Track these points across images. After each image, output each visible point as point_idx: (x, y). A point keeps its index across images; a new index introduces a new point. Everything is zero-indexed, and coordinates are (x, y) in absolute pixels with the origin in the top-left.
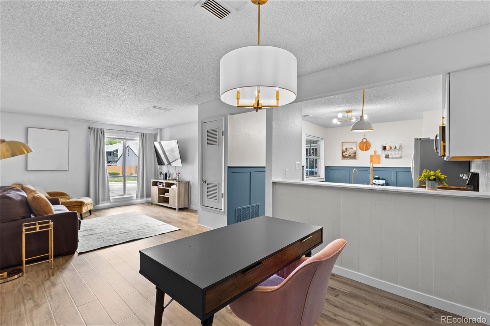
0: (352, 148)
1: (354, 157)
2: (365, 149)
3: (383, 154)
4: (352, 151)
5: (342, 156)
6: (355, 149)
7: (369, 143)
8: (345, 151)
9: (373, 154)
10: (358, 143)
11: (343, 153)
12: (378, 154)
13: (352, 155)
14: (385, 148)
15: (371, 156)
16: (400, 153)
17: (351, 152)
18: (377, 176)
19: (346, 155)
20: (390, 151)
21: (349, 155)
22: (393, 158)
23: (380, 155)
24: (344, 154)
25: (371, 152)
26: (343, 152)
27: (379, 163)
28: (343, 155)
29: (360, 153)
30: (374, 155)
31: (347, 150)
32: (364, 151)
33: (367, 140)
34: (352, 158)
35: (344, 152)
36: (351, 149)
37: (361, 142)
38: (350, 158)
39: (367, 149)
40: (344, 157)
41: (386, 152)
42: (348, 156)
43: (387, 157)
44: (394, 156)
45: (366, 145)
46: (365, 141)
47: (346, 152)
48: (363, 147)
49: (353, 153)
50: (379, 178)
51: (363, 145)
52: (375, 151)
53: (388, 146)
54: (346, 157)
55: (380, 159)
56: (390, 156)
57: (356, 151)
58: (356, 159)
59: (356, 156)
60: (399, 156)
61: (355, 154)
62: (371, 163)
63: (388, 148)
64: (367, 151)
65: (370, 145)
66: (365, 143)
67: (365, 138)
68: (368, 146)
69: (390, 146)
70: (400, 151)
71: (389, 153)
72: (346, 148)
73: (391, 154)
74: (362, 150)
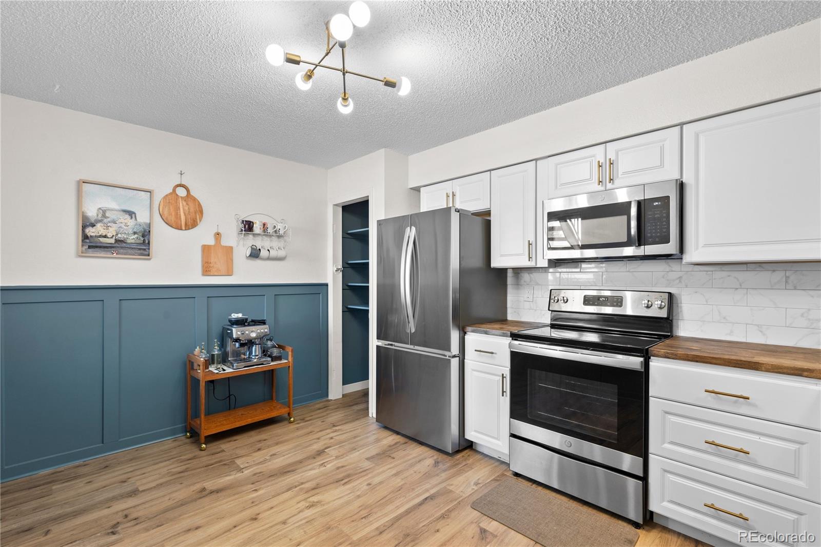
0: (131, 214)
1: (143, 244)
2: (186, 224)
3: (241, 247)
4: (131, 222)
5: (83, 241)
6: (143, 217)
7: (200, 205)
8: (97, 221)
9: (211, 241)
10: (158, 197)
11: (84, 227)
12: (225, 242)
13: (129, 241)
14: (248, 226)
15: (206, 249)
16: (281, 243)
17: (127, 229)
18: (235, 316)
19: (102, 240)
20: (260, 238)
21: (116, 241)
22: (269, 259)
23: (231, 248)
24: (90, 231)
25: (203, 235)
26: (87, 223)
27: (229, 273)
28: (85, 237)
29: (162, 234)
30: (214, 246)
31: (104, 216)
32: (181, 229)
33: (192, 193)
34: (130, 251)
35: (93, 225)
36: (127, 216)
37: (171, 194)
38: (121, 251)
39: (192, 224)
40: (91, 244)
41: (250, 241)
42: (112, 241)
43: (255, 254)
44: (273, 253)
45: (186, 208)
46: (182, 192)
47: (99, 225)
48: (178, 216)
49: (135, 231)
50: (247, 319)
51: (178, 209)
52: (218, 234)
53: (258, 222)
54: (100, 247)
55: (232, 260)
56: (263, 253)
57: (149, 225)
58: (149, 255)
59: (149, 243)
60: (281, 253)
61: (143, 236)
62: (206, 271)
63: (257, 228)
64: (189, 229)
65: (201, 212)
66: (185, 203)
67: (183, 183)
68: (195, 213)
69: (264, 225)
70: (281, 239)
71: (259, 243)
72: (100, 209)
73: (263, 247)
74: (171, 226)
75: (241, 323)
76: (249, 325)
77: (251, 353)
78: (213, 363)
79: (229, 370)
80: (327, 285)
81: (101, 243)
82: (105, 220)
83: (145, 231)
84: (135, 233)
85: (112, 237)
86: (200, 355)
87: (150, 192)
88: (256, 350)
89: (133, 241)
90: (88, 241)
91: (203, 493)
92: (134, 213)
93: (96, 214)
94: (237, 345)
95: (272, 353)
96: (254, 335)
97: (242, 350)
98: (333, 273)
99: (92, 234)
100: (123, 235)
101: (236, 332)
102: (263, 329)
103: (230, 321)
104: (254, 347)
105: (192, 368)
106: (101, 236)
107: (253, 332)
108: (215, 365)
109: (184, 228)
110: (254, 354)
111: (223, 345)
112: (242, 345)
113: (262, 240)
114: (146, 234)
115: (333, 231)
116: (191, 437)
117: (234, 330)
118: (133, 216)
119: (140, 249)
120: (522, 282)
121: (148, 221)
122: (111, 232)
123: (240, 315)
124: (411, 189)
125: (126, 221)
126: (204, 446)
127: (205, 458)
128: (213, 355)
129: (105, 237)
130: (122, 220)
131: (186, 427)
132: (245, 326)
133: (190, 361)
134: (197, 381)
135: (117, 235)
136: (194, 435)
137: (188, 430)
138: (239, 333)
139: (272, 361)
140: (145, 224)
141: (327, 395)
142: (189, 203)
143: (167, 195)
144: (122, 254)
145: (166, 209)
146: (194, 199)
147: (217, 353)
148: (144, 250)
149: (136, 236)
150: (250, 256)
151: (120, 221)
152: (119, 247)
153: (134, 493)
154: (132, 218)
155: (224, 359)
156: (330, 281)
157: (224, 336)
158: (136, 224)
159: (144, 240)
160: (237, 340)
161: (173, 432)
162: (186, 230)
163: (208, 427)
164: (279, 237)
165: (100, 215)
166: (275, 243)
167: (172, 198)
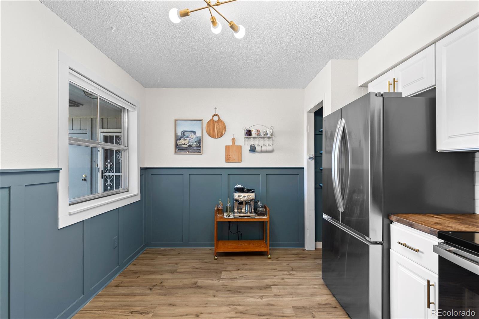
0: (194, 132)
2: (217, 135)
3: (245, 145)
4: (194, 137)
5: (176, 147)
6: (199, 134)
7: (224, 124)
8: (181, 137)
9: (230, 143)
10: (205, 123)
11: (176, 141)
12: (237, 143)
13: (193, 146)
14: (249, 133)
15: (227, 148)
16: (271, 142)
17: (191, 140)
20: (257, 140)
21: (189, 146)
22: (262, 152)
23: (241, 146)
24: (179, 142)
25: (226, 140)
26: (177, 139)
27: (240, 161)
28: (177, 145)
29: (208, 142)
30: (231, 146)
31: (184, 135)
32: (215, 138)
33: (221, 118)
34: (194, 151)
35: (180, 140)
36: (193, 134)
37: (211, 120)
39: (221, 135)
40: (179, 148)
41: (251, 142)
42: (187, 146)
43: (253, 149)
44: (264, 148)
45: (218, 127)
46: (216, 119)
47: (182, 139)
48: (214, 131)
49: (196, 140)
50: (243, 189)
51: (214, 127)
52: (234, 140)
53: (254, 130)
54: (182, 149)
55: (241, 154)
56: (258, 149)
57: (201, 137)
58: (201, 152)
59: (201, 146)
60: (270, 148)
61: (199, 143)
62: (227, 160)
63: (254, 134)
64: (219, 138)
65: (225, 128)
66: (217, 124)
67: (217, 114)
68: (222, 129)
69: (258, 131)
70: (271, 139)
71: (256, 142)
72: (182, 131)
73: (258, 145)
74: (211, 137)
75: (241, 190)
76: (244, 192)
79: (231, 217)
80: (303, 169)
81: (183, 147)
82: (185, 137)
83: (199, 140)
84: (195, 142)
85: (187, 145)
87: (203, 121)
89: (195, 146)
90: (178, 147)
92: (195, 132)
93: (181, 134)
94: (238, 203)
95: (259, 211)
98: (307, 160)
99: (180, 144)
100: (191, 143)
101: (236, 195)
102: (251, 196)
103: (235, 189)
106: (183, 144)
107: (246, 197)
108: (228, 213)
110: (247, 210)
112: (240, 204)
113: (259, 141)
114: (200, 142)
115: (307, 131)
118: (195, 133)
119: (197, 150)
121: (201, 135)
122: (186, 142)
123: (240, 186)
124: (359, 86)
125: (192, 136)
126: (216, 257)
127: (213, 265)
128: (227, 207)
129: (184, 144)
135: (189, 143)
138: (238, 196)
139: (257, 216)
141: (304, 246)
142: (219, 124)
143: (209, 121)
144: (192, 152)
145: (209, 128)
146: (222, 121)
147: (229, 206)
148: (199, 150)
149: (196, 143)
150: (250, 150)
151: (190, 136)
152: (189, 149)
154: (194, 134)
156: (305, 166)
158: (196, 137)
159: (199, 145)
160: (236, 200)
162: (217, 138)
164: (269, 138)
165: (182, 135)
166: (267, 142)
167: (211, 122)
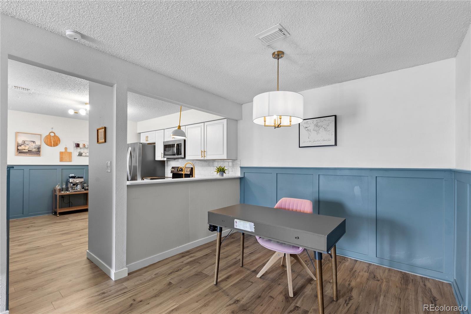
0: (34, 142)
1: (38, 152)
2: (54, 145)
3: (75, 152)
4: (34, 145)
5: (17, 151)
6: (38, 143)
7: (59, 138)
8: (22, 144)
9: (63, 150)
10: (44, 136)
11: (18, 147)
12: (68, 151)
13: (33, 151)
14: (78, 145)
15: (61, 153)
17: (32, 147)
18: (71, 175)
19: (24, 150)
20: (83, 149)
21: (29, 151)
22: (85, 156)
23: (71, 153)
24: (20, 148)
25: (60, 148)
26: (18, 145)
27: (70, 161)
29: (45, 149)
30: (64, 152)
31: (24, 143)
32: (52, 146)
33: (56, 134)
34: (33, 154)
35: (21, 146)
36: (32, 143)
37: (48, 135)
38: (30, 154)
40: (20, 152)
41: (79, 150)
43: (80, 155)
44: (87, 154)
45: (54, 140)
46: (52, 134)
47: (23, 146)
48: (51, 142)
49: (35, 147)
50: (75, 177)
51: (51, 140)
52: (66, 148)
53: (81, 144)
54: (23, 153)
55: (71, 157)
56: (84, 154)
57: (40, 146)
58: (40, 155)
59: (40, 151)
61: (38, 149)
62: (61, 160)
63: (81, 146)
64: (55, 146)
65: (60, 141)
66: (53, 138)
67: (53, 131)
68: (57, 141)
69: (84, 145)
71: (82, 151)
72: (23, 141)
73: (83, 152)
74: (48, 146)
75: (74, 177)
76: (76, 178)
77: (77, 188)
78: (63, 190)
79: (67, 192)
83: (39, 147)
84: (35, 148)
85: (27, 150)
86: (58, 187)
87: (41, 135)
88: (79, 187)
89: (34, 151)
91: (55, 223)
92: (35, 142)
93: (21, 142)
94: (72, 185)
95: (85, 188)
96: (78, 181)
97: (74, 186)
100: (31, 149)
102: (82, 180)
103: (69, 177)
104: (78, 186)
105: (55, 192)
107: (77, 181)
108: (64, 191)
109: (53, 146)
110: (78, 188)
111: (67, 185)
112: (74, 185)
116: (54, 214)
117: (70, 180)
120: (168, 165)
121: (40, 144)
122: (26, 148)
123: (73, 175)
124: (138, 133)
126: (58, 215)
127: (58, 218)
128: (63, 188)
130: (31, 144)
131: (53, 212)
132: (75, 178)
133: (54, 190)
134: (56, 196)
135: (29, 149)
136: (55, 214)
137: (54, 212)
138: (72, 181)
139: (85, 190)
140: (39, 145)
142: (55, 138)
143: (47, 136)
144: (30, 155)
145: (46, 140)
146: (57, 137)
147: (64, 187)
148: (38, 153)
149: (36, 149)
150: (78, 155)
153: (34, 223)
154: (34, 143)
155: (67, 190)
157: (67, 182)
158: (36, 145)
159: (38, 150)
160: (71, 183)
161: (48, 213)
162: (54, 147)
163: (59, 211)
167: (48, 137)
